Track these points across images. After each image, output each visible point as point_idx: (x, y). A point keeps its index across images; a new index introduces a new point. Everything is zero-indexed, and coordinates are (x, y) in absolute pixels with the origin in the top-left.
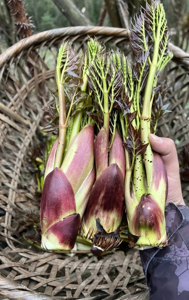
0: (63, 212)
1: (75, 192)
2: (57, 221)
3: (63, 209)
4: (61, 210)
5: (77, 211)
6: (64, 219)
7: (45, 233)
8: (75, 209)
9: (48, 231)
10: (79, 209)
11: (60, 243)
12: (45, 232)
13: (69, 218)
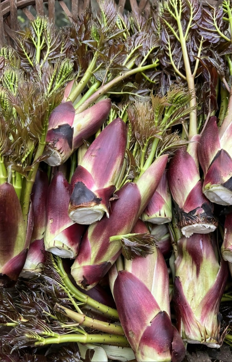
0: (147, 315)
1: (149, 288)
2: (145, 328)
3: (146, 312)
4: (144, 314)
5: (161, 309)
6: (151, 322)
7: (138, 350)
8: (158, 307)
9: (140, 345)
10: (162, 305)
11: (158, 353)
12: (138, 348)
13: (156, 319)
